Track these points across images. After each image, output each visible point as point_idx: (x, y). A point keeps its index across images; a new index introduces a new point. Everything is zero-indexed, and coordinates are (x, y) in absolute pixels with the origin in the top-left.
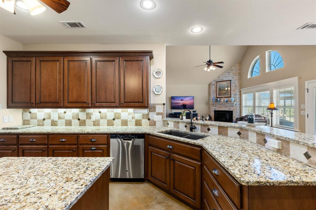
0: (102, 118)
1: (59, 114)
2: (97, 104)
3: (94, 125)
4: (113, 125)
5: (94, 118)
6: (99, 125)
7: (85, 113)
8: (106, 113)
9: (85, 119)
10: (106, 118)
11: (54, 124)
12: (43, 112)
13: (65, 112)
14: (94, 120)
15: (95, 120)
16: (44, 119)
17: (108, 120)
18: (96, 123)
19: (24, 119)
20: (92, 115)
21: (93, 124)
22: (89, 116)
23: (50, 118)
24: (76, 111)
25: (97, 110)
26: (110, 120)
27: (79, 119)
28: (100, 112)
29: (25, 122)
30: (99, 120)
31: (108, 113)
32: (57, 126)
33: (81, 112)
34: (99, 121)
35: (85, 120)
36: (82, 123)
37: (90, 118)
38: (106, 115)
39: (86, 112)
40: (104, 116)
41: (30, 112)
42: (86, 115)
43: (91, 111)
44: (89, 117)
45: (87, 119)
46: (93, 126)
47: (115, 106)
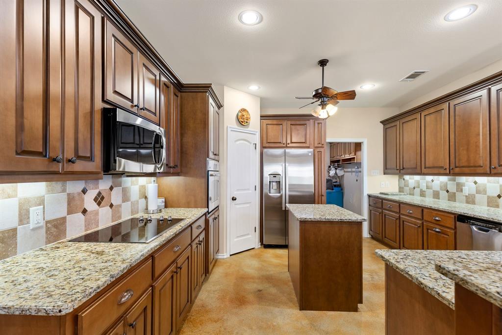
0: (478, 192)
1: (427, 182)
2: (457, 170)
3: (468, 202)
4: (497, 206)
5: (466, 190)
6: (473, 203)
7: (455, 182)
8: (486, 184)
9: (455, 191)
10: (485, 192)
11: (423, 194)
12: (413, 179)
13: (433, 181)
14: (467, 195)
15: (469, 194)
16: (414, 188)
17: (489, 197)
18: (470, 200)
19: (400, 186)
20: (464, 186)
21: (466, 200)
22: (460, 188)
23: (419, 187)
24: (444, 179)
25: (471, 179)
26: (493, 197)
27: (448, 191)
28: (475, 183)
29: (401, 190)
30: (474, 195)
31: (488, 185)
32: (425, 197)
33: (450, 180)
34: (475, 197)
35: (455, 193)
36: (452, 197)
37: (462, 191)
38: (486, 188)
39: (457, 181)
40: (481, 189)
41: (404, 179)
42: (457, 186)
43: (463, 179)
44: (460, 190)
45: (457, 191)
46: (466, 203)
47: (482, 172)
